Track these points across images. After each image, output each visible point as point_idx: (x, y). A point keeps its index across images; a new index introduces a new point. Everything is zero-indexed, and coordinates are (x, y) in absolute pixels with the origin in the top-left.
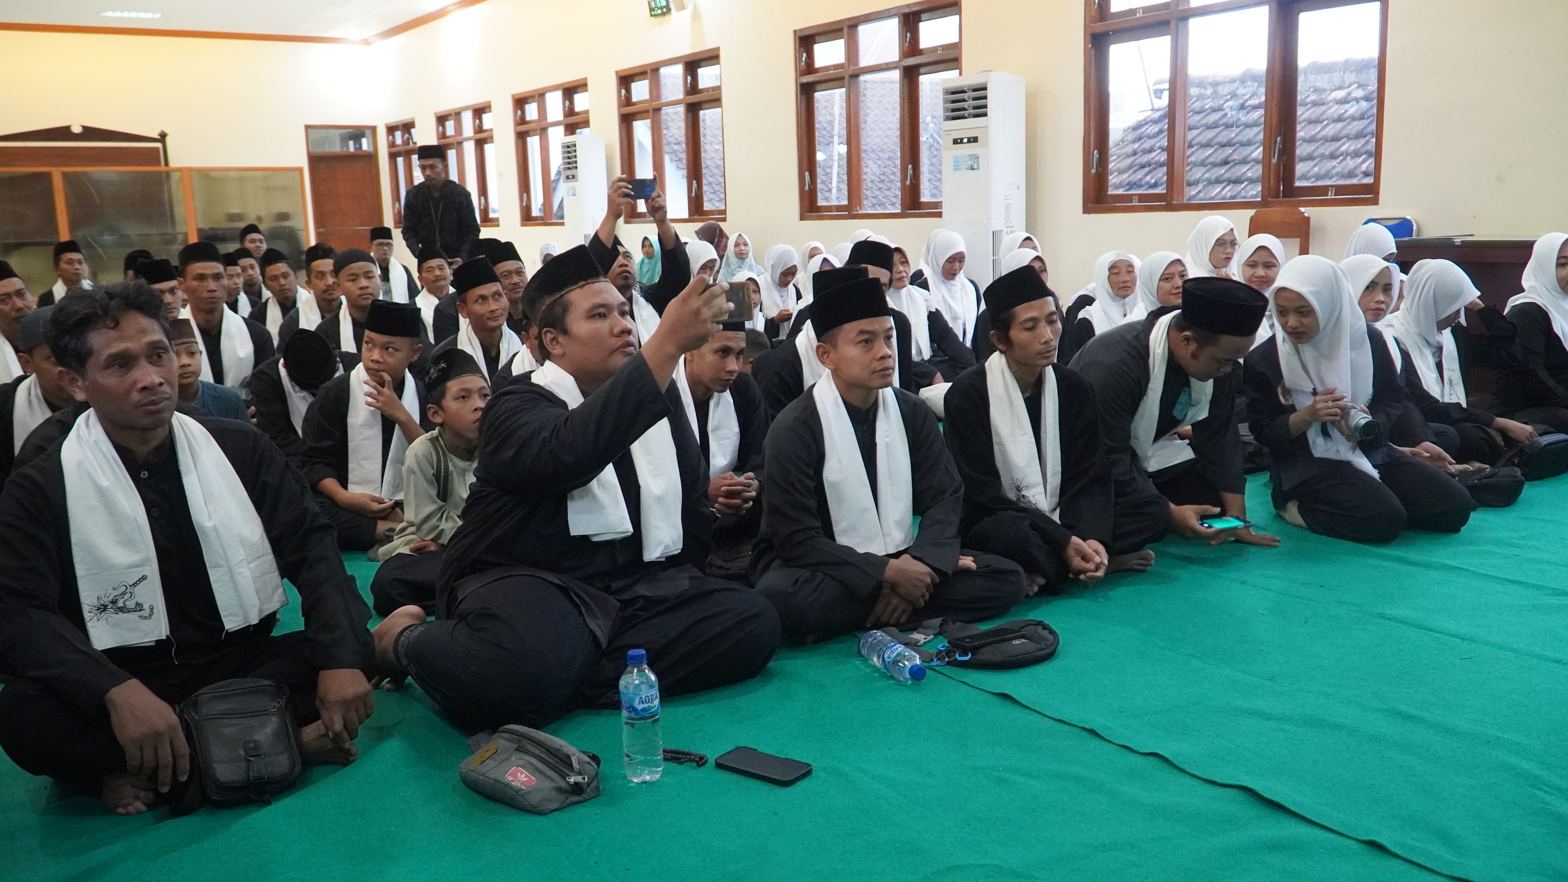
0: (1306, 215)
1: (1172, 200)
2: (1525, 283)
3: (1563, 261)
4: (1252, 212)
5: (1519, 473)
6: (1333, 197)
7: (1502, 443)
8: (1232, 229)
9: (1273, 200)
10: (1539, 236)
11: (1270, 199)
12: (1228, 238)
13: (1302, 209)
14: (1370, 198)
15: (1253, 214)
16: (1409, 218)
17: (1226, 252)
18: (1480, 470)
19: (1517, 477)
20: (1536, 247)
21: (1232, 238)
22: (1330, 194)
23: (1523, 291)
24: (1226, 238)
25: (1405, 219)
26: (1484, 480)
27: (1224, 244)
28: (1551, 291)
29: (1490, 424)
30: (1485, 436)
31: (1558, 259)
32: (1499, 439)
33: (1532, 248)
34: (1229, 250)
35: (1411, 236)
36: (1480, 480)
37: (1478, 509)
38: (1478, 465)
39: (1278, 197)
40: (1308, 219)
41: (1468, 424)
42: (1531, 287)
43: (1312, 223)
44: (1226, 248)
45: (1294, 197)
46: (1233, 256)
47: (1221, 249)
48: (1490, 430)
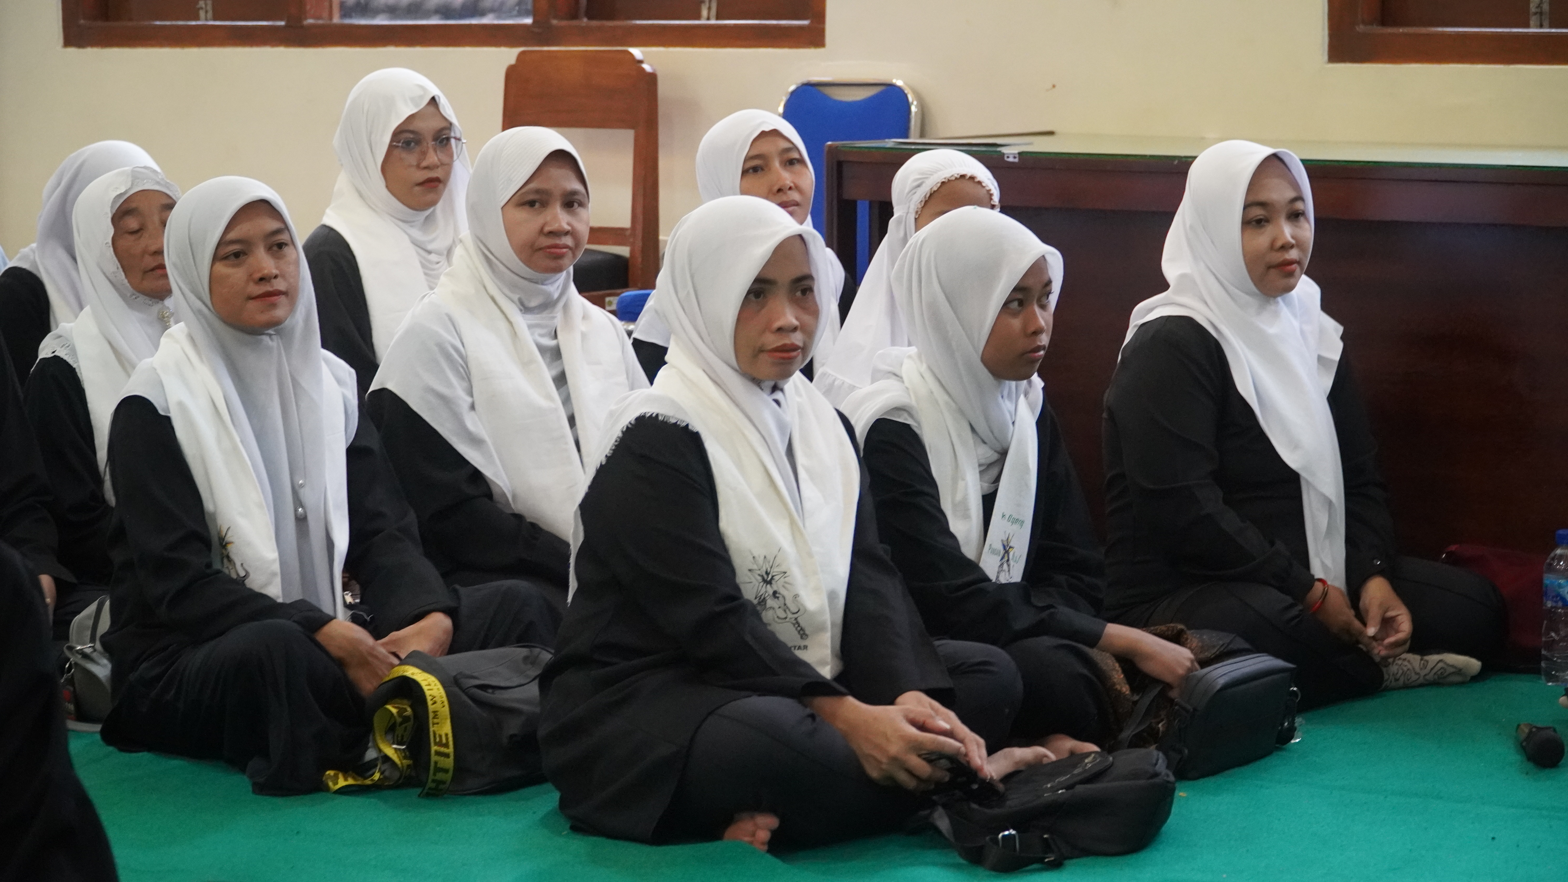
0: (647, 67)
1: (302, 14)
2: (1170, 268)
3: (1258, 212)
4: (508, 55)
5: (1161, 766)
6: (713, 22)
7: (1125, 689)
8: (433, 101)
9: (564, 23)
10: (1204, 143)
11: (555, 22)
12: (428, 126)
13: (637, 52)
14: (801, 28)
15: (513, 61)
16: (899, 83)
17: (424, 164)
18: (1075, 758)
19: (1156, 775)
20: (1194, 172)
21: (437, 124)
22: (705, 13)
23: (1164, 286)
24: (418, 125)
25: (891, 86)
26: (1080, 788)
27: (418, 142)
28: (1231, 288)
29: (1093, 640)
30: (1085, 671)
31: (1246, 207)
32: (1118, 676)
33: (1185, 174)
34: (433, 158)
35: (905, 134)
36: (1069, 787)
37: (1067, 862)
38: (1069, 744)
39: (574, 16)
40: (652, 78)
41: (1047, 641)
42: (1183, 276)
43: (663, 89)
44: (424, 154)
45: (611, 17)
46: (448, 174)
47: (411, 159)
48: (1094, 653)
